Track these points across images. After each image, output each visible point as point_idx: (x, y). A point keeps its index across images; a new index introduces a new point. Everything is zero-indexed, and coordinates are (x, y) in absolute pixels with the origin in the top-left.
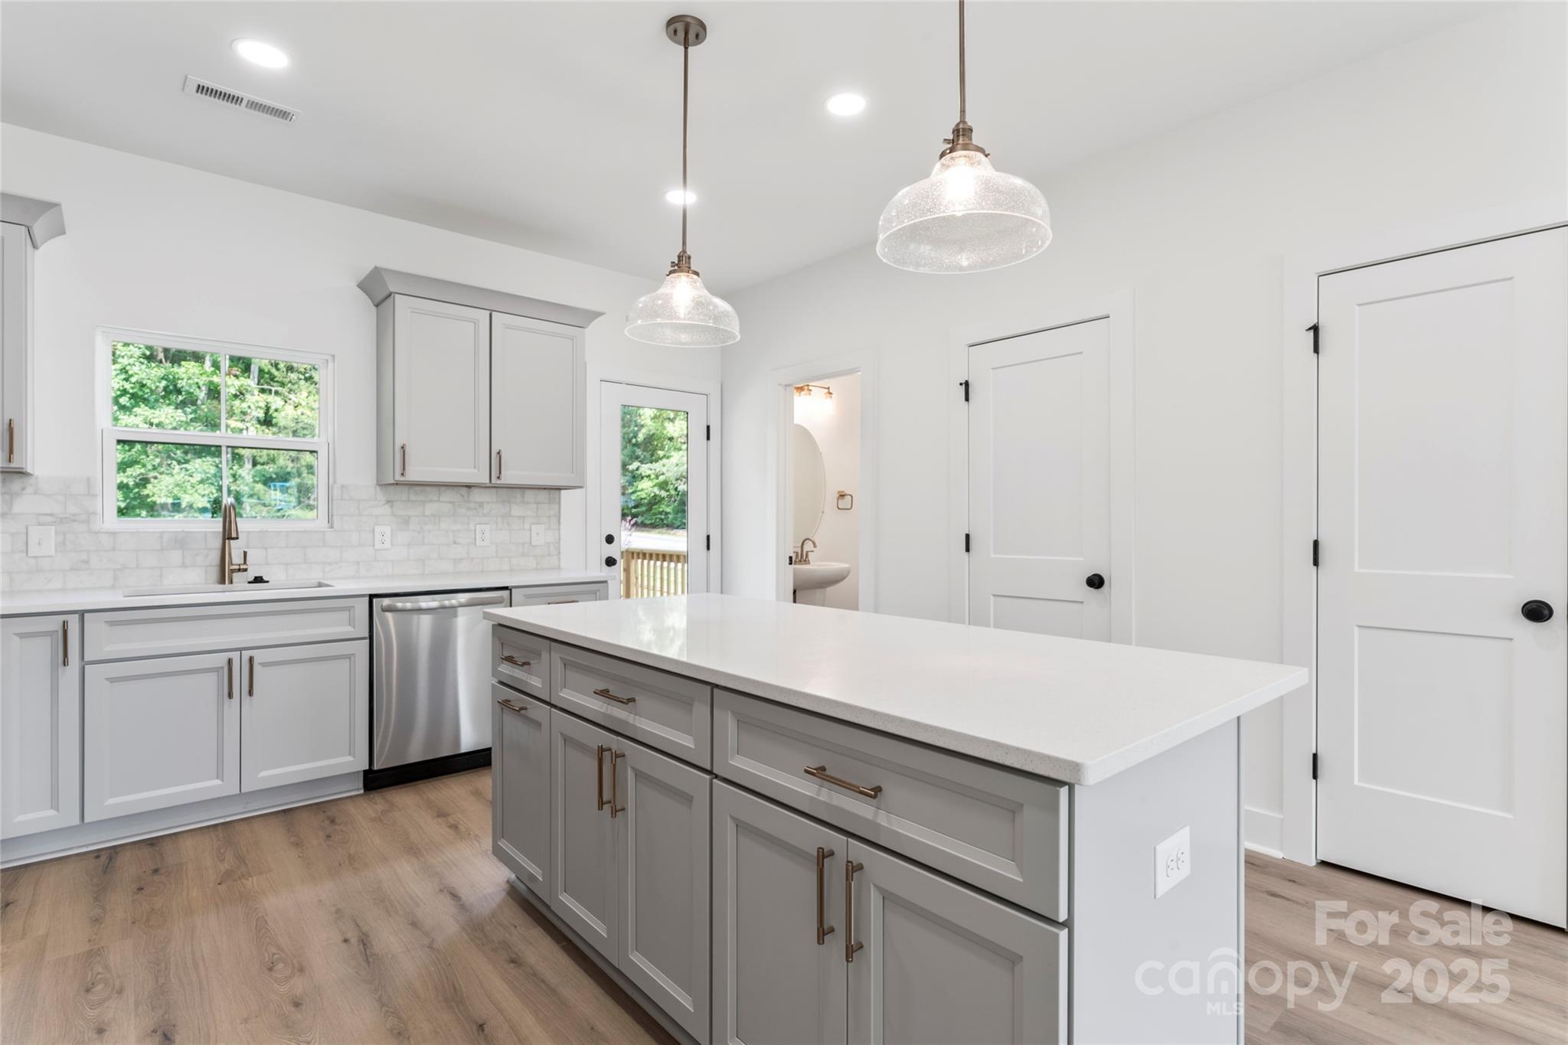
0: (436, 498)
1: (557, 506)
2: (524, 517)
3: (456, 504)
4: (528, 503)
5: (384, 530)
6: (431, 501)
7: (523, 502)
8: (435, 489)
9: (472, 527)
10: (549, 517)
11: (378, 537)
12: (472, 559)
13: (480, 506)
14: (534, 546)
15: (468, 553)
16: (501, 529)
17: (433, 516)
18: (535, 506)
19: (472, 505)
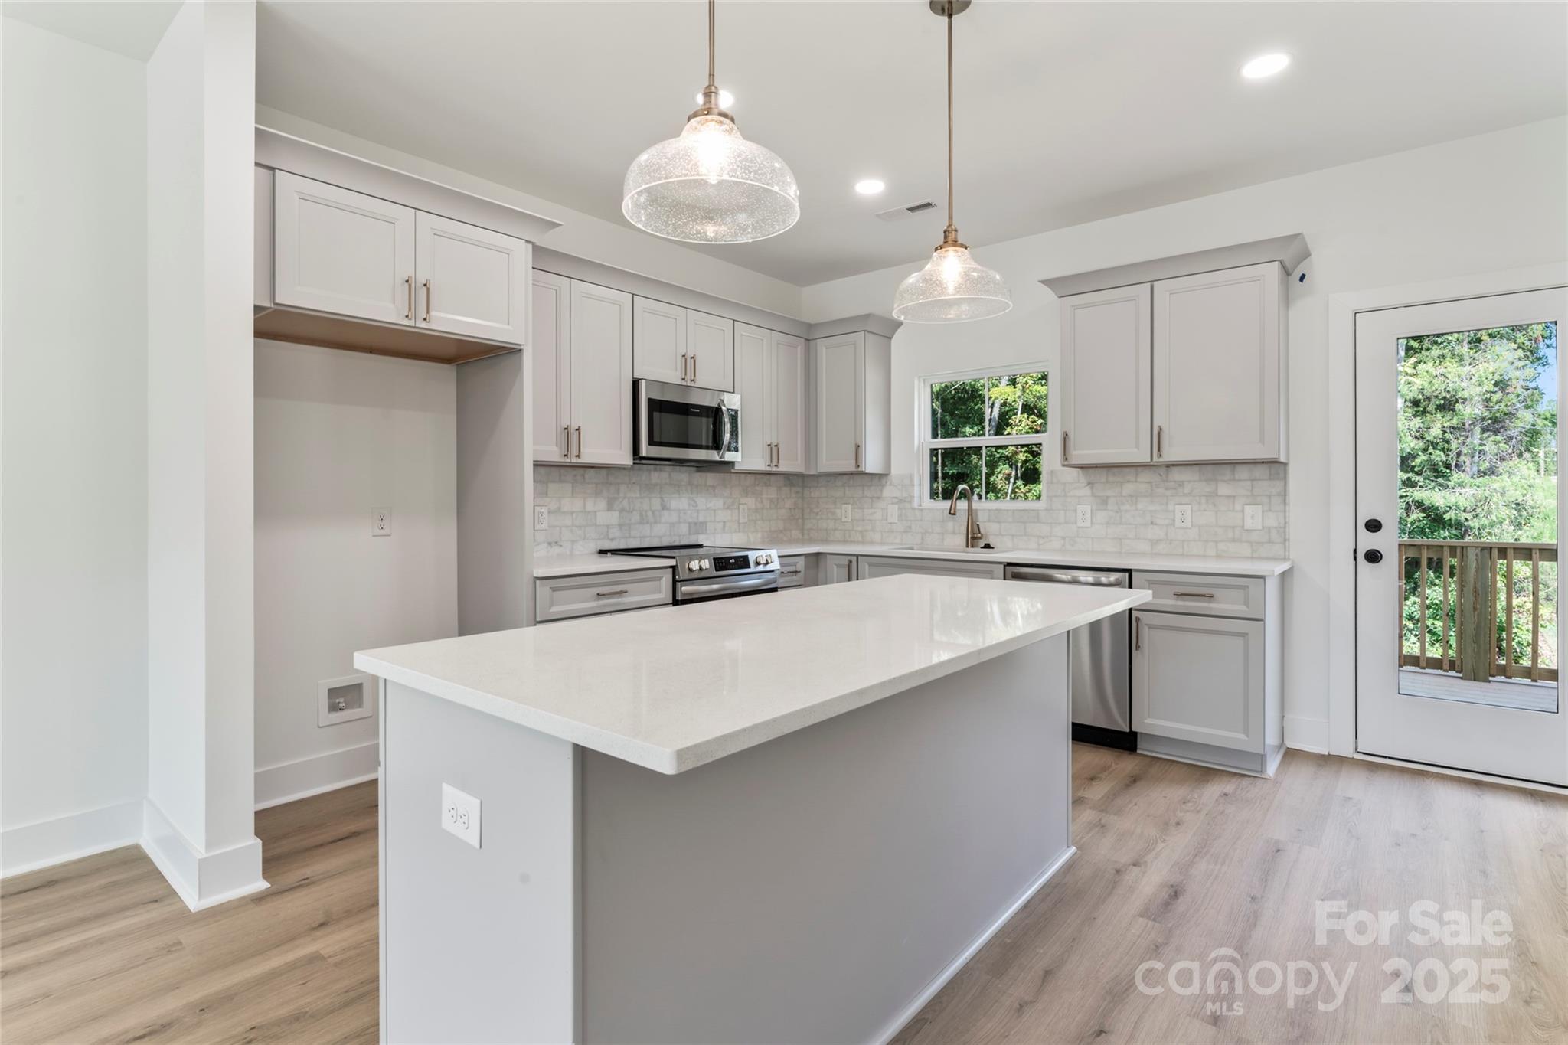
0: (1133, 479)
1: (1282, 483)
2: (1234, 497)
3: (1154, 484)
4: (1240, 480)
5: (1086, 508)
6: (1129, 482)
7: (1234, 480)
8: (1132, 470)
9: (1171, 507)
10: (1270, 497)
11: (1080, 515)
12: (1172, 540)
13: (1180, 486)
14: (1247, 530)
15: (1166, 534)
16: (1205, 510)
17: (1131, 496)
18: (1249, 483)
19: (1172, 484)
